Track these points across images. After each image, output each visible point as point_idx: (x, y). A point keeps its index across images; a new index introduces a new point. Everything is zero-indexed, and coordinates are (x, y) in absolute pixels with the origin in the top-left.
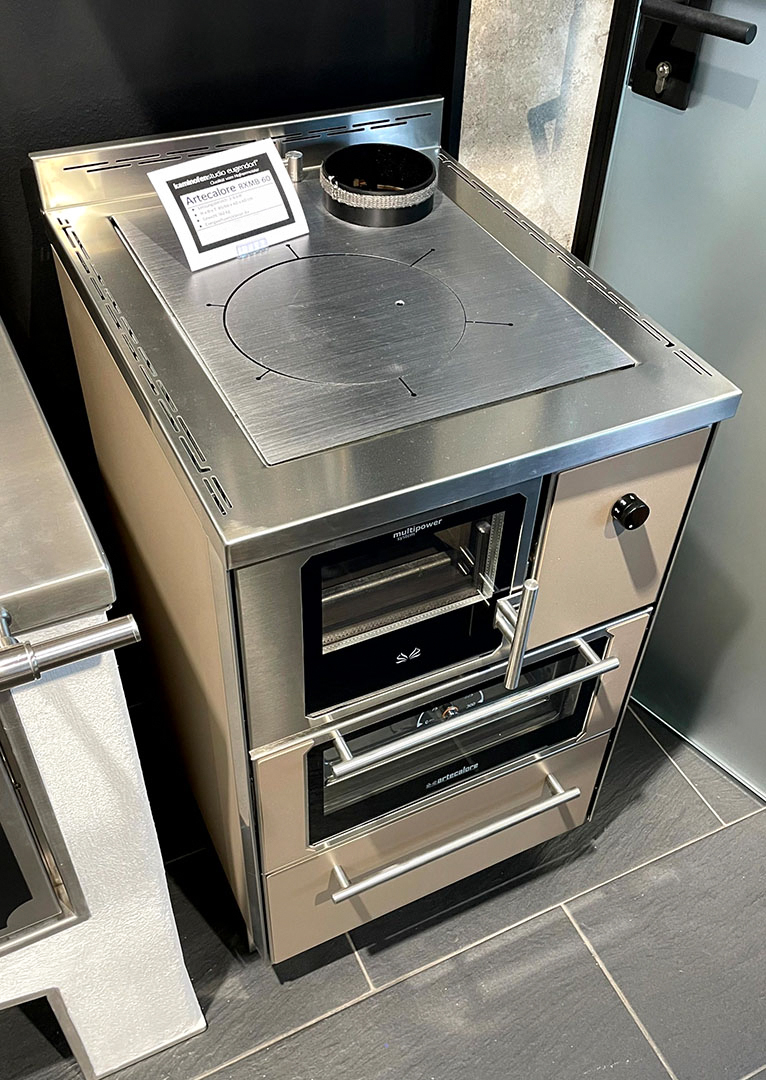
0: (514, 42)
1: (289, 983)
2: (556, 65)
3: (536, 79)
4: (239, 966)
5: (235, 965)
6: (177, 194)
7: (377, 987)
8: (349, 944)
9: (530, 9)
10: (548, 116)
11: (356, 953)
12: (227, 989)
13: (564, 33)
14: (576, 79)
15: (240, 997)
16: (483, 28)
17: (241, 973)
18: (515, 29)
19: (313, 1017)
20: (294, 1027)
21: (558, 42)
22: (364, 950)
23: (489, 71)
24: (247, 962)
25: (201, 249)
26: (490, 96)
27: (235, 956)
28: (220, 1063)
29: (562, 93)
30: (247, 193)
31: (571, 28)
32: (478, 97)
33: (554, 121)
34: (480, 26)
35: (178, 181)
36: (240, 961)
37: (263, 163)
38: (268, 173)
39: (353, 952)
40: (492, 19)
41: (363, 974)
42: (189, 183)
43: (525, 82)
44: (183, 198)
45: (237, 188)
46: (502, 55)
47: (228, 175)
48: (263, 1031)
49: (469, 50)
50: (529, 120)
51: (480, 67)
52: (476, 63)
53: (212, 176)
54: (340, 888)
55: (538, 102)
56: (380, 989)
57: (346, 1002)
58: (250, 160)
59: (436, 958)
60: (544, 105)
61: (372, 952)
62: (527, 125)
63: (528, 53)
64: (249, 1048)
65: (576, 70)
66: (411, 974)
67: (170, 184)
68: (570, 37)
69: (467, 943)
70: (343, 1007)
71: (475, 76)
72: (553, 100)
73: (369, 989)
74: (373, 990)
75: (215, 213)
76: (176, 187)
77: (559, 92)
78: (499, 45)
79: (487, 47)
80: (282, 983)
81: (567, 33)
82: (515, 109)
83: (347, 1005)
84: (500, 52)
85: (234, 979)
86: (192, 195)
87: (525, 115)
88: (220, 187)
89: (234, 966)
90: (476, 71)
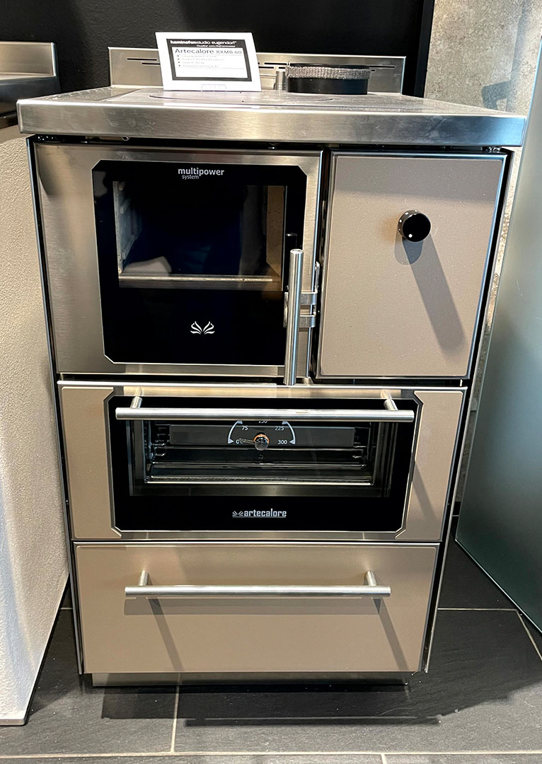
0: (471, 31)
1: (108, 719)
2: (506, 54)
3: (490, 63)
4: (78, 693)
5: (76, 691)
6: (170, 46)
7: (176, 751)
8: (173, 711)
9: (484, 8)
10: (500, 94)
11: (175, 720)
12: (60, 704)
13: (513, 30)
14: (525, 69)
15: (65, 714)
16: (445, 16)
17: (77, 698)
18: (472, 22)
19: (110, 752)
20: (90, 752)
21: (508, 36)
22: (183, 720)
23: (449, 50)
24: (87, 692)
25: (175, 78)
26: (450, 70)
27: (81, 685)
28: (18, 754)
29: (511, 77)
30: (220, 56)
31: (519, 27)
32: (440, 69)
33: (505, 100)
34: (442, 15)
35: (173, 40)
36: (82, 690)
37: (240, 44)
38: (241, 49)
39: (173, 718)
40: (452, 10)
41: (171, 737)
42: (182, 42)
43: (480, 64)
44: (174, 49)
45: (215, 52)
46: (461, 39)
47: (211, 44)
48: (65, 745)
49: (432, 32)
50: (483, 95)
51: (441, 46)
52: (439, 42)
53: (200, 43)
54: (136, 584)
55: (491, 81)
56: (178, 754)
57: (143, 752)
58: (232, 41)
59: (240, 750)
60: (497, 85)
61: (189, 724)
62: (482, 99)
63: (483, 42)
64: (46, 753)
65: (525, 61)
66: (212, 753)
67: (168, 41)
68: (518, 35)
69: (275, 750)
70: (139, 754)
71: (437, 53)
72: (505, 82)
73: (169, 750)
74: (172, 752)
75: (193, 61)
76: (172, 42)
77: (509, 77)
78: (458, 32)
79: (448, 31)
80: (102, 717)
81: (516, 31)
82: (471, 84)
83: (143, 754)
84: (459, 37)
85: (68, 700)
86: (180, 49)
87: (480, 91)
88: (202, 49)
89: (74, 692)
90: (438, 49)
